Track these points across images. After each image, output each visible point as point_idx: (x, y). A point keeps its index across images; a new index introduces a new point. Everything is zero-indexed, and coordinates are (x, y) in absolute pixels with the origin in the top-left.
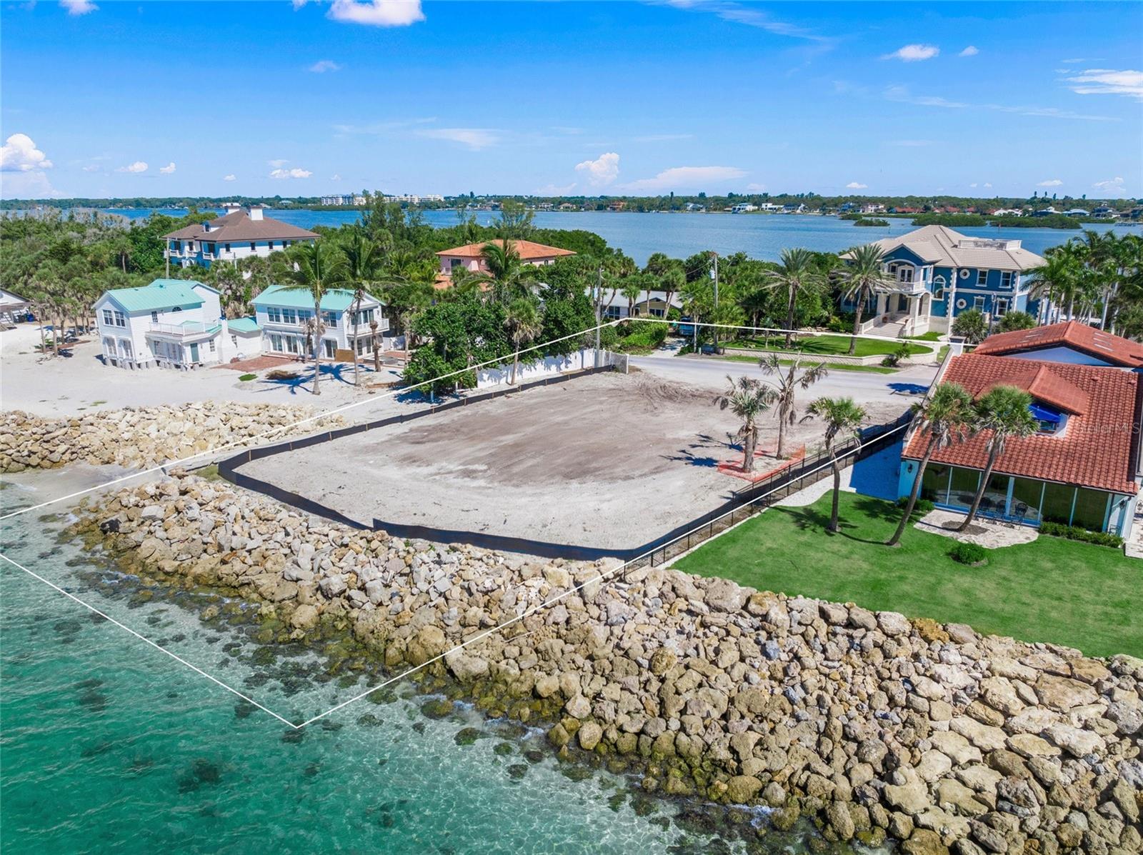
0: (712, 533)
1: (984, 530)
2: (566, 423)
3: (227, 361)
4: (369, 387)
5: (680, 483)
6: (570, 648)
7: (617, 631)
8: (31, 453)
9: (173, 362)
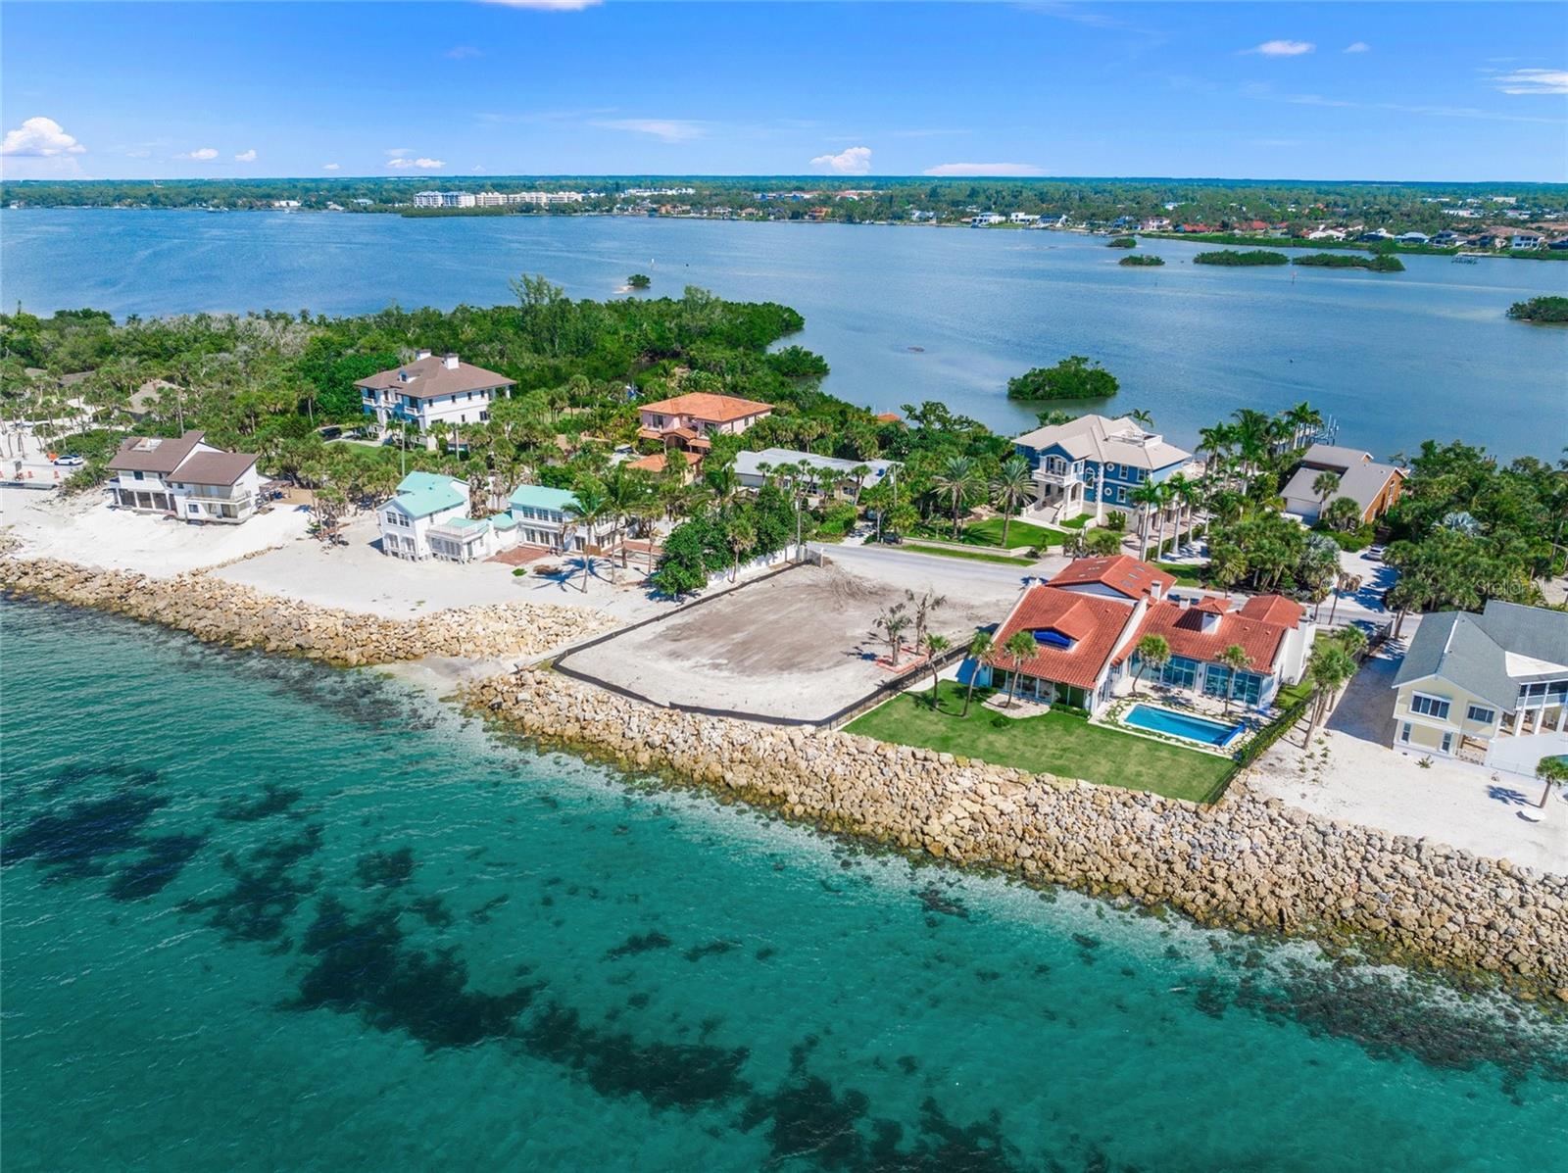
0: (865, 710)
1: (1020, 707)
2: (776, 622)
3: (493, 554)
4: (623, 585)
5: (851, 674)
6: (787, 772)
7: (811, 763)
8: (398, 649)
9: (450, 556)
